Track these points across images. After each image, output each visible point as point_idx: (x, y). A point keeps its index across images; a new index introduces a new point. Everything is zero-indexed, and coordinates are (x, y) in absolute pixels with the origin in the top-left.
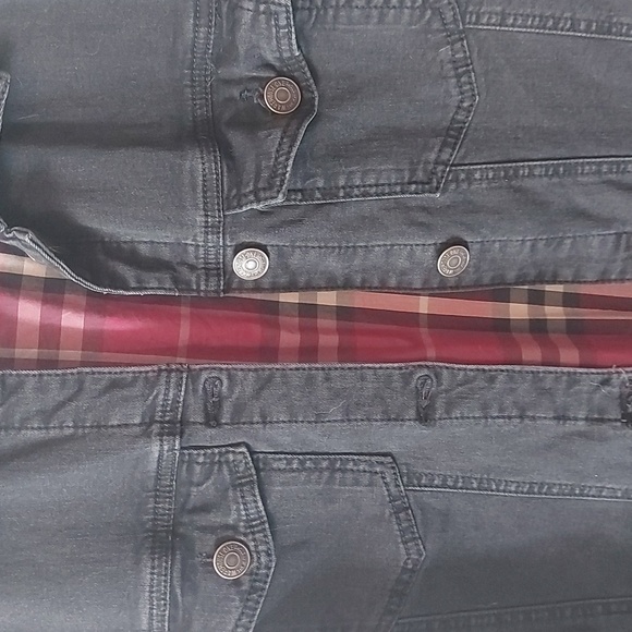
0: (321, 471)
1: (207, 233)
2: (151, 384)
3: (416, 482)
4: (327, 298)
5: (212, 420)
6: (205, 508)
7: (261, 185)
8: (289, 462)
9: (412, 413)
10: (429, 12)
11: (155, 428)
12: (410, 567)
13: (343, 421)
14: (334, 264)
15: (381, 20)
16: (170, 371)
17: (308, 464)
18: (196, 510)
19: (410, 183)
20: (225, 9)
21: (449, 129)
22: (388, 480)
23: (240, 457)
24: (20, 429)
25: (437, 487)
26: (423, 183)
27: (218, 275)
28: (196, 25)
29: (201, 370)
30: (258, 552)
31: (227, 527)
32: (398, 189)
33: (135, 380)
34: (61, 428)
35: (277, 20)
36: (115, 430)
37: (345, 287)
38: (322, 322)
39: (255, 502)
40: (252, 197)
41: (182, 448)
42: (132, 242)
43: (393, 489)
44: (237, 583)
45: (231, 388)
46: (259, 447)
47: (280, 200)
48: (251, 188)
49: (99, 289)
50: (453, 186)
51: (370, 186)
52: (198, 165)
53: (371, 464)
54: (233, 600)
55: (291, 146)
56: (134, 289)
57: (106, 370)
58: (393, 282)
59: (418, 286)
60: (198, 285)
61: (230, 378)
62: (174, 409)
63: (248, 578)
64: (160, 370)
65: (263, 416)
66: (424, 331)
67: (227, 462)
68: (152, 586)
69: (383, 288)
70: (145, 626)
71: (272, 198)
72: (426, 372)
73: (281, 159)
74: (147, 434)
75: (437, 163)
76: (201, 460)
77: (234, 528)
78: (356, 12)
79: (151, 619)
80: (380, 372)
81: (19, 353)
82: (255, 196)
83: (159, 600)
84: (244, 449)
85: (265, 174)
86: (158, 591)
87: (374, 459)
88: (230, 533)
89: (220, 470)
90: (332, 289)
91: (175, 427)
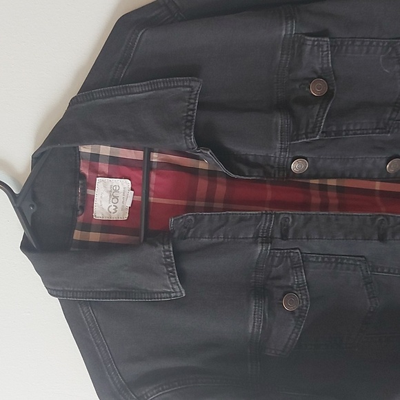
0: (332, 263)
1: (281, 152)
2: (258, 219)
3: (375, 270)
4: (332, 182)
5: (284, 237)
6: (278, 278)
7: (309, 131)
8: (317, 258)
9: (376, 237)
10: (390, 49)
11: (260, 240)
12: (372, 310)
13: (343, 239)
14: (337, 166)
15: (367, 52)
16: (267, 214)
17: (326, 259)
18: (274, 278)
19: (376, 129)
20: (296, 46)
21: (396, 103)
22: (363, 268)
23: (296, 254)
24: (200, 238)
25: (385, 273)
26: (382, 129)
27: (284, 171)
28: (282, 54)
29: (280, 214)
30: (302, 299)
31: (289, 287)
32: (370, 132)
33: (251, 218)
34: (218, 238)
35: (322, 48)
36: (241, 240)
37: (342, 177)
38: (330, 194)
39: (302, 275)
40: (304, 136)
41: (271, 249)
42: (246, 155)
43: (365, 273)
44: (293, 312)
45: (293, 222)
46: (305, 251)
47: (318, 138)
48: (304, 132)
49: (233, 176)
50: (396, 130)
51: (358, 130)
52: (280, 120)
53: (355, 261)
54: (291, 320)
55: (324, 113)
56: (247, 176)
57: (239, 212)
58: (364, 175)
59: (376, 177)
60: (275, 175)
61: (293, 217)
62: (268, 231)
63: (298, 311)
64: (262, 214)
65: (307, 236)
66: (378, 198)
67: (290, 257)
68: (255, 312)
69: (359, 177)
70: (250, 331)
71: (314, 137)
72: (382, 218)
73: (319, 119)
74: (256, 243)
75: (390, 119)
76: (278, 255)
77: (292, 287)
78: (356, 48)
79: (254, 327)
80: (360, 217)
81: (197, 204)
82: (306, 136)
83: (258, 318)
84: (298, 251)
85: (311, 126)
86: (257, 314)
87: (356, 258)
88: (289, 289)
89: (286, 260)
90: (335, 178)
91: (268, 240)
